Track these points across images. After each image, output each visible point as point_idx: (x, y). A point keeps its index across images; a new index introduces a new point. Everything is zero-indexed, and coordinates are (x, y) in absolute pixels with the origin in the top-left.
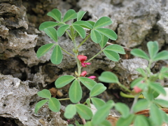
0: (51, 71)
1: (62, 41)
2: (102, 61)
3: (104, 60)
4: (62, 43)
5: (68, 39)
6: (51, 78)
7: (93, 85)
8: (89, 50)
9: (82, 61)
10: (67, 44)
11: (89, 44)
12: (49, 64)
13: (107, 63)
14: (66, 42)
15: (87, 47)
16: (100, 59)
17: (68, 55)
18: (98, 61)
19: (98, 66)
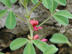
0: (6, 38)
1: (15, 9)
2: (53, 27)
3: (55, 26)
4: (16, 11)
5: (22, 7)
6: (6, 43)
7: (45, 47)
8: (41, 17)
9: (34, 25)
10: (21, 12)
11: (41, 12)
12: (3, 31)
13: (58, 29)
14: (20, 10)
15: (39, 14)
16: (51, 25)
17: (22, 22)
18: (49, 27)
19: (49, 32)
